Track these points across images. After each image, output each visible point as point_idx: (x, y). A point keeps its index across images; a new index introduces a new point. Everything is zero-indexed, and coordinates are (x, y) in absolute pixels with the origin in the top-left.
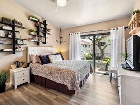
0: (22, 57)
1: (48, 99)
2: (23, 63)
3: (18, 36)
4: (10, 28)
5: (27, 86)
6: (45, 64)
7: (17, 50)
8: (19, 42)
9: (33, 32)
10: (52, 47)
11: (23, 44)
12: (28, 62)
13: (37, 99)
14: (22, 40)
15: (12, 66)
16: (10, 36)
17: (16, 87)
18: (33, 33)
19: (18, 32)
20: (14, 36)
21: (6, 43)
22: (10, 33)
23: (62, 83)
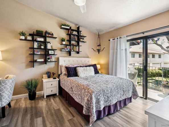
0: (54, 67)
1: (62, 117)
2: (54, 74)
3: (49, 46)
4: (42, 40)
5: (54, 98)
6: (70, 76)
7: (49, 60)
8: (50, 52)
9: (64, 41)
10: (88, 57)
11: (54, 54)
12: (59, 73)
13: (54, 114)
14: (54, 50)
15: (44, 76)
16: (43, 47)
17: (45, 97)
18: (64, 43)
19: (49, 42)
20: (46, 46)
21: (39, 53)
22: (42, 44)
23: (80, 103)
